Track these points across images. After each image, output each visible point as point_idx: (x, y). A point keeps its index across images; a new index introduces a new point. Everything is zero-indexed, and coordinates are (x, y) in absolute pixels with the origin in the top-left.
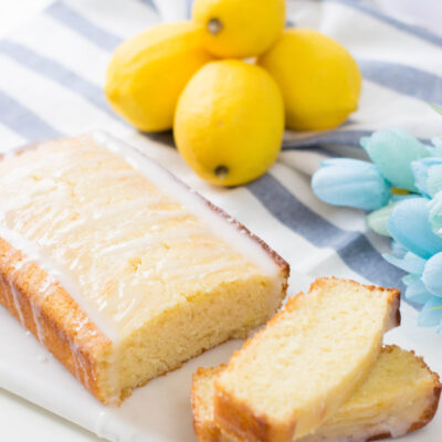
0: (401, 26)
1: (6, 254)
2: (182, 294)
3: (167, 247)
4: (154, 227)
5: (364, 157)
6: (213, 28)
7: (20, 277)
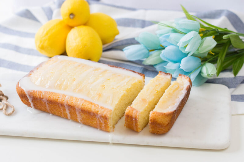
0: (118, 7)
1: (59, 96)
2: (123, 90)
3: (109, 79)
4: (100, 76)
5: (138, 43)
6: (71, 17)
7: (68, 101)
